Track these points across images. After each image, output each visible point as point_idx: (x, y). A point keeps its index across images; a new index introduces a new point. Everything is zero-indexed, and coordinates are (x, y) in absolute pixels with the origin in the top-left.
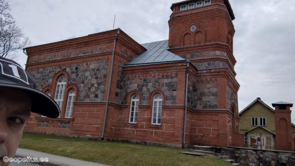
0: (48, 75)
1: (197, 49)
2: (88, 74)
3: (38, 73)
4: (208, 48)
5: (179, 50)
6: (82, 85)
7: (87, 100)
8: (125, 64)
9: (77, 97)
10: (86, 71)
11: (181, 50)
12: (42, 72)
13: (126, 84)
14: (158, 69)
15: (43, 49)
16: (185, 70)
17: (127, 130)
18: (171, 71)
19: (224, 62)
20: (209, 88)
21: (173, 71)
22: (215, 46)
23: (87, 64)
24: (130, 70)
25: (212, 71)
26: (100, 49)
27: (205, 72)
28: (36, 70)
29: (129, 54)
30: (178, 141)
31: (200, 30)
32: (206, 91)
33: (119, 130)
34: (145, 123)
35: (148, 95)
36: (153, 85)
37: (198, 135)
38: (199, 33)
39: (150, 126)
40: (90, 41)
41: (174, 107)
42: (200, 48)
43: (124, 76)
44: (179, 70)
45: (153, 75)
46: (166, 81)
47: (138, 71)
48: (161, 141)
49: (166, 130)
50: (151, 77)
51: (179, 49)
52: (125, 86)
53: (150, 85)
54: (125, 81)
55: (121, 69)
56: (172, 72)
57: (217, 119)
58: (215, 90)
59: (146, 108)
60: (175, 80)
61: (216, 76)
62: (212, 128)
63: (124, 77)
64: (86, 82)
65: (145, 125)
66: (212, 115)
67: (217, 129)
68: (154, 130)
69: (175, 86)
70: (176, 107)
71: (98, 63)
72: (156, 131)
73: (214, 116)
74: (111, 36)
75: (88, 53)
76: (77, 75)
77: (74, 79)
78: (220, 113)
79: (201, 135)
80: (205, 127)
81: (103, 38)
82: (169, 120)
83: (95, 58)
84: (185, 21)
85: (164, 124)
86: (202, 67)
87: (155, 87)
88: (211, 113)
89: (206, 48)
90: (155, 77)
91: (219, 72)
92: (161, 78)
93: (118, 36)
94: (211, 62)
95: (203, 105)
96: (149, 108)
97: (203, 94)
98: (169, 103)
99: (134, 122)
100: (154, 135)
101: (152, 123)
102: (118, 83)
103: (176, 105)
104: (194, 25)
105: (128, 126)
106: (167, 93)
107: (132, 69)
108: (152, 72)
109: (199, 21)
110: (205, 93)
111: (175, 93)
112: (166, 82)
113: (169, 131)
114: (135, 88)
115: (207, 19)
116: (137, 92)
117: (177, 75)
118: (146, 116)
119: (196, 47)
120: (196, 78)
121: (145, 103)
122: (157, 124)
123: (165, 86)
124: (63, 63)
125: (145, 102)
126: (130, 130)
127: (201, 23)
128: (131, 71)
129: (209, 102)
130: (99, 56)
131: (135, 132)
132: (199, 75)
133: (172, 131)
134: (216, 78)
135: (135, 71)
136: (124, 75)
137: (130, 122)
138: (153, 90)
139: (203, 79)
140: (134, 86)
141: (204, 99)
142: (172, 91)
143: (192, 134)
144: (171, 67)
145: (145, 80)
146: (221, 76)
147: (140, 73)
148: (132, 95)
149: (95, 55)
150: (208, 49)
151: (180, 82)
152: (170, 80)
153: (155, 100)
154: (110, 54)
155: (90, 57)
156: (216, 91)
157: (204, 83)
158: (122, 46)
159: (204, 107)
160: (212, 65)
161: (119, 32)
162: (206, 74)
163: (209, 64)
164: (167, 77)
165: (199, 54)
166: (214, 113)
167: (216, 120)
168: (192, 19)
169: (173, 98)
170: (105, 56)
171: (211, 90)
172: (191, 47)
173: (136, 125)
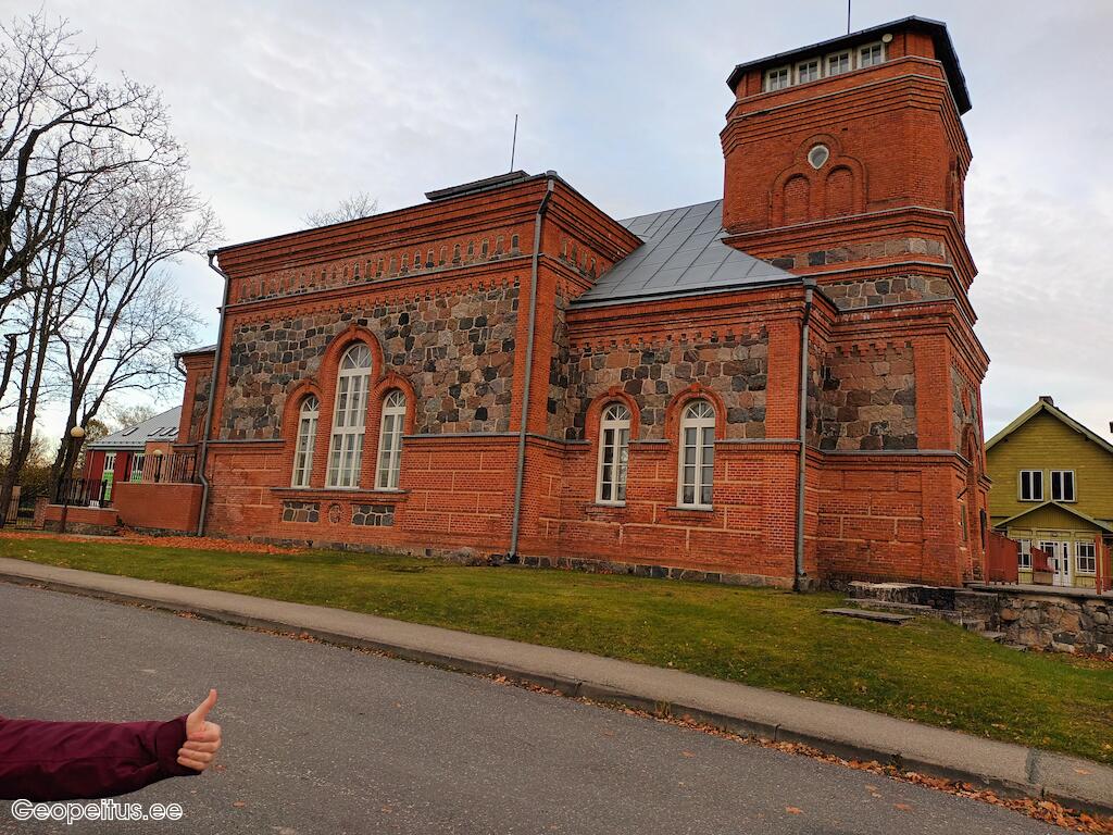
0: (303, 345)
1: (834, 235)
2: (445, 337)
3: (269, 337)
4: (879, 228)
5: (767, 241)
6: (428, 376)
7: (450, 430)
8: (573, 299)
9: (413, 420)
10: (439, 326)
11: (774, 239)
12: (281, 335)
13: (580, 370)
14: (695, 315)
15: (278, 252)
16: (796, 314)
17: (593, 527)
18: (745, 320)
19: (937, 279)
20: (884, 375)
21: (751, 319)
22: (904, 219)
23: (441, 304)
24: (592, 321)
25: (896, 312)
26: (485, 248)
27: (866, 316)
28: (259, 326)
29: (584, 261)
30: (778, 564)
31: (843, 161)
32: (873, 386)
33: (563, 528)
34: (655, 503)
35: (662, 407)
36: (677, 370)
37: (847, 543)
38: (840, 174)
39: (675, 513)
40: (448, 221)
41: (758, 447)
42: (847, 229)
43: (574, 342)
44: (775, 313)
45: (675, 335)
46: (725, 355)
47: (621, 322)
48: (715, 565)
49: (731, 528)
50: (670, 343)
51: (766, 236)
52: (579, 376)
53: (668, 373)
54: (575, 359)
55: (561, 317)
56: (748, 323)
57: (917, 488)
58: (904, 382)
59: (657, 452)
60: (758, 351)
61: (910, 333)
62: (896, 518)
63: (574, 346)
64: (440, 366)
65: (655, 509)
66: (896, 472)
67: (918, 521)
68: (688, 529)
69: (761, 373)
70: (765, 447)
71: (482, 298)
72: (696, 531)
73: (904, 476)
74: (522, 200)
75: (441, 263)
76: (409, 345)
77: (397, 356)
78: (924, 464)
79: (858, 544)
80: (869, 516)
81: (493, 208)
82: (743, 493)
83: (468, 280)
84: (785, 132)
85: (726, 506)
86: (856, 299)
87: (688, 379)
88: (892, 463)
89: (870, 229)
90: (686, 342)
91: (921, 317)
92: (708, 346)
93: (548, 199)
94: (890, 281)
95: (860, 438)
96: (665, 450)
97: (859, 398)
98: (739, 434)
99: (613, 501)
100: (687, 542)
101: (680, 504)
102: (553, 367)
103: (767, 440)
104: (821, 144)
105: (593, 516)
106: (732, 399)
107: (600, 315)
108: (675, 326)
109: (840, 126)
110: (867, 394)
111: (760, 398)
112: (728, 358)
113: (742, 529)
114: (614, 384)
115: (871, 118)
116: (620, 398)
117: (765, 334)
118: (657, 479)
119: (831, 226)
120: (833, 339)
121: (651, 435)
122: (697, 505)
123: (722, 375)
124: (354, 300)
125: (652, 432)
126: (603, 528)
127: (849, 134)
128: (596, 325)
129: (884, 425)
130: (482, 274)
131: (621, 534)
132: (842, 329)
133: (753, 529)
134: (908, 339)
135: (611, 323)
136: (571, 339)
137: (599, 500)
138: (681, 389)
139: (857, 343)
140: (610, 377)
141: (863, 417)
142: (750, 389)
143: (821, 539)
144: (745, 305)
145: (648, 355)
146: (928, 332)
147: (631, 330)
148: (604, 408)
149: (469, 271)
150: (875, 233)
151: (781, 358)
152: (740, 353)
153: (686, 423)
154: (521, 267)
155: (453, 279)
156: (911, 385)
157: (863, 359)
158: (562, 234)
159: (863, 446)
160: (893, 291)
161: (551, 187)
162: (870, 326)
163: (882, 289)
164: (730, 341)
165: (844, 254)
166: (905, 463)
167: (912, 488)
168: (813, 120)
169: (757, 416)
170: (503, 275)
171: (892, 381)
172: (813, 228)
173: (623, 511)
